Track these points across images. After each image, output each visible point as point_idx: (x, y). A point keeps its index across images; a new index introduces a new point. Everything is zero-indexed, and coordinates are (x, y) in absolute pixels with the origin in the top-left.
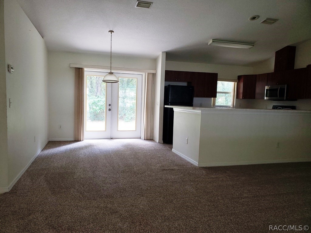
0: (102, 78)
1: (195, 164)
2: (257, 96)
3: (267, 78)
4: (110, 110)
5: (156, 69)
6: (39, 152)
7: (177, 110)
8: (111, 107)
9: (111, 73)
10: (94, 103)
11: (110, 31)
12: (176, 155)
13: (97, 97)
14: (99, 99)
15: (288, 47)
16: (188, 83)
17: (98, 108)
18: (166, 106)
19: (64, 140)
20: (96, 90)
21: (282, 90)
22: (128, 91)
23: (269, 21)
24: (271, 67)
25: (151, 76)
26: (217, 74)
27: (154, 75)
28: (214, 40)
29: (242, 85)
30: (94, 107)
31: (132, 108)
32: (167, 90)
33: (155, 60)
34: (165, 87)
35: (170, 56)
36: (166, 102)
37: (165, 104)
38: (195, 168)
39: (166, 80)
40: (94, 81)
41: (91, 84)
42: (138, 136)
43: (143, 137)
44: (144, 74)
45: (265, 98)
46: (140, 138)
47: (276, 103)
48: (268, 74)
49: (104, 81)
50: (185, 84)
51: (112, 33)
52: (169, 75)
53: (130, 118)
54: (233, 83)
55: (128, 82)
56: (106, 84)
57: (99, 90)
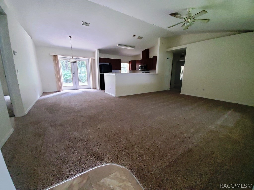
0: (68, 60)
1: (114, 96)
2: (136, 69)
3: (140, 62)
4: (74, 76)
5: (94, 57)
6: (39, 97)
7: (106, 74)
8: (75, 74)
9: (73, 58)
10: (65, 74)
11: (70, 37)
12: (106, 94)
13: (66, 71)
14: (68, 72)
15: (147, 49)
16: (110, 63)
17: (68, 77)
18: (100, 73)
19: (52, 91)
20: (65, 68)
21: (145, 66)
22: (82, 68)
23: (140, 38)
24: (141, 58)
25: (93, 60)
26: (121, 60)
27: (94, 60)
28: (119, 45)
29: (131, 65)
30: (65, 76)
31: (85, 77)
32: (101, 66)
33: (94, 53)
34: (100, 65)
35: (100, 51)
36: (101, 71)
37: (100, 72)
38: (114, 97)
39: (100, 62)
40: (64, 64)
41: (63, 65)
42: (89, 87)
43: (91, 88)
44: (89, 59)
45: (139, 70)
46: (90, 88)
47: (143, 72)
48: (140, 60)
49: (69, 62)
50: (108, 64)
51: (71, 38)
52: (101, 60)
53: (85, 81)
54: (127, 64)
55: (82, 64)
56: (71, 63)
57: (67, 68)
